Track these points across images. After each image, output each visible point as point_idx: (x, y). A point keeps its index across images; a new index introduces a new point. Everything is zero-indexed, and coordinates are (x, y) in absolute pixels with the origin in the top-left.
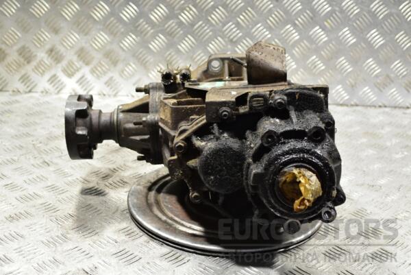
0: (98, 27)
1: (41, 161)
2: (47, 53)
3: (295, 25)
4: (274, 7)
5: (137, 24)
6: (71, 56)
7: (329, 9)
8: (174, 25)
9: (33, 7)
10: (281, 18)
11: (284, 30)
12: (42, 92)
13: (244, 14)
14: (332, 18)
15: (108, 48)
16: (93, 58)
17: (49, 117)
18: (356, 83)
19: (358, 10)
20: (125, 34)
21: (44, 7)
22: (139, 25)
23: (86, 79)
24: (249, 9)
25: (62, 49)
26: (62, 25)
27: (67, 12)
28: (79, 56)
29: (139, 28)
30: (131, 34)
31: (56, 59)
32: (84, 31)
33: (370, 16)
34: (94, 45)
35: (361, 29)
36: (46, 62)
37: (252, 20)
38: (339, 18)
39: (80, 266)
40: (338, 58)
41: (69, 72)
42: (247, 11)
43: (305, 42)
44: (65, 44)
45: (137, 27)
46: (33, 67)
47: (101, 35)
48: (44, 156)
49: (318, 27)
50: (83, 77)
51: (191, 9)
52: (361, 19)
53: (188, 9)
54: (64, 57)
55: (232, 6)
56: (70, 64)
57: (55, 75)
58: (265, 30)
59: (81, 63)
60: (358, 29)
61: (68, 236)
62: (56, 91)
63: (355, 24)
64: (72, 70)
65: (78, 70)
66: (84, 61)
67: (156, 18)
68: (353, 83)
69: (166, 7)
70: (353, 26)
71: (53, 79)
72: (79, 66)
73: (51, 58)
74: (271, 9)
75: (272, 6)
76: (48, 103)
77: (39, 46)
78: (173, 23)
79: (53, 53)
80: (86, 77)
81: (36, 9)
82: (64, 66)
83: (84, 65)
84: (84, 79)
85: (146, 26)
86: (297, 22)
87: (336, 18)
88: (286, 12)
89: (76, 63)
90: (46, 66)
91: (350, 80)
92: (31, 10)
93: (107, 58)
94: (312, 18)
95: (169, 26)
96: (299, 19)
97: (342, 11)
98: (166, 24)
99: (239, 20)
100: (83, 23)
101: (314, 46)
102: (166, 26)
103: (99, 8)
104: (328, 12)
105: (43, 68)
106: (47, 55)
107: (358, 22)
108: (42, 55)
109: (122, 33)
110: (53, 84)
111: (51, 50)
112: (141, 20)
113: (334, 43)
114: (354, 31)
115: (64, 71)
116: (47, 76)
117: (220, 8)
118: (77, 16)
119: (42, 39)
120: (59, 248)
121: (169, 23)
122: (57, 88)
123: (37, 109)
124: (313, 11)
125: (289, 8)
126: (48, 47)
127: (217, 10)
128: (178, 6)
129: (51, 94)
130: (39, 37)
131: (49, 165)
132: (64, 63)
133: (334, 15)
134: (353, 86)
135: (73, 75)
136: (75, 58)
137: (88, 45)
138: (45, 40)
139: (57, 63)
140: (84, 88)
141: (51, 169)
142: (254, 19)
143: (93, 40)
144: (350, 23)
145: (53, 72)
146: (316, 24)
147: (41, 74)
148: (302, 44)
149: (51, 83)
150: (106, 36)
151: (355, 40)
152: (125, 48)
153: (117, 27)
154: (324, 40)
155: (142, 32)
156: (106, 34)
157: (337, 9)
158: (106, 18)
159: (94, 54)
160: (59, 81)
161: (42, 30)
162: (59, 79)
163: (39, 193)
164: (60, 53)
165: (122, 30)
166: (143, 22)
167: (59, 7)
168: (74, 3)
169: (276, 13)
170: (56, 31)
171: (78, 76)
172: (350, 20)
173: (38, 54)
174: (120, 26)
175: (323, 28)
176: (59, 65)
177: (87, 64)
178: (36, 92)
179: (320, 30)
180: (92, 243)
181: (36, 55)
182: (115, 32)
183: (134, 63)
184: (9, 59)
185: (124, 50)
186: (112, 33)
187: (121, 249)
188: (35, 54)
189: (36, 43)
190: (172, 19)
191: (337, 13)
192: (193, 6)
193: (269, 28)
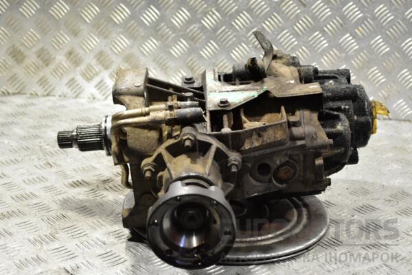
0: (119, 30)
1: (45, 162)
2: (66, 56)
3: (323, 32)
5: (158, 28)
6: (90, 60)
7: (361, 15)
8: (196, 29)
9: (52, 8)
10: (309, 24)
11: (313, 36)
12: (60, 96)
13: (269, 19)
14: (363, 26)
15: (128, 52)
16: (112, 62)
17: (61, 120)
18: (389, 95)
19: (392, 17)
20: (145, 38)
21: (64, 9)
22: (160, 29)
23: (105, 83)
24: (275, 14)
25: (81, 52)
26: (81, 28)
27: (86, 13)
28: (98, 59)
29: (160, 32)
30: (151, 38)
31: (75, 62)
32: (104, 35)
33: (405, 24)
34: (114, 49)
35: (395, 37)
36: (64, 64)
37: (278, 26)
38: (371, 25)
39: (62, 265)
40: (369, 68)
41: (88, 76)
42: (273, 17)
43: (334, 50)
44: (84, 47)
45: (158, 30)
46: (52, 70)
47: (121, 38)
48: (49, 158)
49: (348, 35)
50: (102, 81)
51: (214, 13)
52: (394, 27)
53: (211, 13)
54: (83, 60)
55: (257, 10)
56: (89, 67)
57: (73, 79)
58: (291, 37)
59: (100, 67)
60: (392, 37)
61: (56, 235)
62: (74, 95)
63: (388, 32)
64: (91, 74)
65: (97, 75)
66: (103, 66)
67: (178, 22)
68: (386, 95)
69: (188, 10)
70: (387, 34)
71: (71, 83)
72: (97, 70)
73: (70, 62)
74: (298, 14)
75: (299, 11)
76: (64, 106)
77: (57, 47)
78: (195, 27)
79: (72, 56)
80: (104, 81)
81: (55, 11)
82: (83, 69)
83: (103, 69)
84: (102, 83)
85: (168, 30)
86: (326, 29)
87: (368, 25)
88: (314, 18)
89: (95, 67)
90: (64, 69)
91: (383, 91)
92: (50, 11)
93: (127, 62)
94: (341, 25)
95: (191, 31)
96: (328, 26)
97: (374, 18)
98: (188, 28)
99: (264, 25)
100: (103, 25)
101: (343, 55)
102: (188, 30)
103: (119, 10)
104: (359, 18)
105: (61, 71)
106: (65, 58)
107: (391, 30)
108: (60, 58)
109: (143, 37)
110: (71, 88)
111: (70, 53)
112: (163, 24)
113: (365, 51)
114: (387, 39)
115: (83, 75)
116: (65, 80)
117: (245, 12)
118: (97, 18)
119: (61, 42)
120: (45, 247)
121: (191, 28)
122: (75, 92)
123: (52, 112)
124: (343, 17)
125: (317, 14)
126: (67, 50)
127: (242, 15)
128: (200, 10)
129: (69, 98)
130: (58, 39)
131: (51, 166)
132: (83, 67)
133: (366, 22)
134: (385, 99)
135: (91, 79)
136: (94, 62)
137: (107, 48)
138: (64, 42)
139: (76, 67)
140: (102, 93)
141: (53, 170)
142: (280, 25)
143: (113, 43)
144: (383, 30)
145: (70, 77)
146: (346, 31)
147: (60, 77)
148: (331, 52)
149: (69, 87)
150: (126, 40)
151: (388, 49)
152: (145, 52)
153: (138, 30)
154: (355, 48)
155: (163, 37)
156: (126, 38)
157: (368, 15)
158: (126, 21)
159: (114, 58)
160: (78, 85)
161: (61, 32)
162: (77, 83)
163: (37, 193)
164: (79, 56)
165: (143, 34)
166: (164, 26)
167: (79, 9)
168: (94, 5)
169: (304, 19)
170: (75, 33)
171: (97, 80)
172: (383, 27)
173: (57, 57)
174: (141, 30)
175: (354, 36)
176: (78, 69)
177: (106, 68)
178: (54, 96)
179: (351, 38)
180: (79, 243)
181: (54, 58)
182: (135, 35)
183: (155, 69)
184: (28, 61)
185: (144, 55)
186: (132, 36)
187: (108, 250)
188: (53, 56)
189: (55, 46)
190: (195, 23)
191: (369, 20)
192: (216, 10)
193: (296, 35)
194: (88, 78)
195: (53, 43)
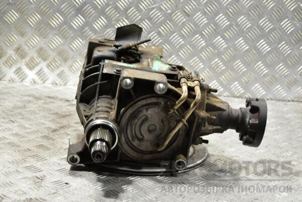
0: (54, 32)
1: (8, 120)
2: (14, 51)
3: (202, 35)
4: (186, 20)
5: (83, 31)
6: (33, 53)
7: (228, 23)
8: (111, 32)
9: (6, 16)
10: (192, 29)
11: (194, 38)
12: (10, 81)
13: (164, 25)
14: (230, 30)
15: (61, 48)
16: (49, 55)
17: (14, 96)
18: (249, 81)
19: (250, 25)
20: (74, 38)
21: (14, 16)
22: (85, 32)
23: (43, 71)
24: (168, 22)
25: (26, 48)
26: (27, 30)
27: (31, 20)
28: (38, 54)
29: (85, 34)
30: (78, 38)
31: (21, 55)
32: (43, 35)
33: (259, 30)
34: (50, 46)
35: (252, 39)
36: (14, 58)
37: (169, 30)
38: (236, 30)
39: (34, 175)
40: (234, 61)
41: (31, 66)
42: (166, 24)
43: (210, 47)
44: (29, 44)
45: (84, 33)
46: (4, 61)
47: (56, 38)
48: (11, 118)
49: (219, 37)
50: (41, 70)
51: (124, 21)
52: (252, 32)
53: (122, 20)
54: (28, 54)
55: (155, 19)
56: (32, 59)
57: (20, 68)
58: (179, 38)
59: (40, 59)
60: (250, 39)
61: (26, 160)
62: (20, 81)
63: (247, 35)
64: (33, 64)
65: (37, 65)
66: (42, 58)
67: (98, 27)
68: (247, 81)
69: (105, 18)
70: (247, 37)
71: (18, 71)
72: (38, 61)
73: (18, 55)
74: (184, 22)
75: (184, 20)
76: (14, 87)
77: (9, 45)
78: (110, 31)
79: (20, 51)
80: (43, 70)
81: (8, 18)
82: (27, 61)
83: (42, 61)
84: (42, 71)
85: (90, 32)
86: (204, 33)
87: (233, 30)
88: (196, 25)
89: (36, 59)
90: (13, 61)
91: (244, 78)
92: (5, 18)
93: (60, 56)
94: (215, 30)
95: (107, 33)
96: (205, 31)
97: (238, 25)
98: (105, 31)
99: (160, 30)
100: (43, 29)
101: (216, 51)
102: (105, 33)
104: (227, 26)
105: (11, 62)
106: (14, 53)
107: (249, 34)
108: (11, 52)
109: (72, 37)
110: (17, 75)
112: (87, 28)
113: (232, 49)
114: (246, 40)
115: (27, 65)
116: (14, 69)
117: (146, 20)
118: (39, 23)
119: (12, 40)
120: (20, 166)
121: (108, 31)
122: (21, 78)
123: (6, 91)
124: (216, 24)
125: (198, 22)
126: (16, 46)
127: (144, 22)
128: (114, 18)
129: (16, 82)
130: (10, 38)
131: (13, 122)
132: (27, 59)
133: (232, 28)
134: (246, 83)
135: (33, 69)
136: (35, 55)
137: (46, 45)
138: (14, 41)
139: (22, 59)
140: (42, 78)
141: (16, 124)
142: (171, 29)
143: (50, 42)
144: (244, 34)
145: (18, 66)
146: (218, 34)
147: (10, 67)
148: (208, 50)
149: (17, 74)
150: (59, 39)
151: (248, 47)
152: (73, 49)
153: (68, 33)
154: (224, 47)
155: (87, 37)
156: (60, 38)
157: (233, 23)
158: (60, 26)
159: (50, 52)
160: (23, 72)
161: (12, 33)
163: (7, 137)
164: (25, 51)
165: (72, 35)
166: (88, 29)
167: (26, 17)
168: (37, 14)
169: (188, 25)
170: (22, 35)
171: (37, 69)
172: (243, 32)
173: (8, 52)
174: (71, 32)
175: (224, 38)
176: (24, 60)
177: (45, 60)
178: (5, 81)
179: (221, 39)
180: (42, 164)
181: (6, 52)
182: (67, 36)
183: (80, 61)
185: (73, 50)
186: (64, 37)
187: (63, 168)
188: (5, 51)
190: (110, 28)
191: (234, 26)
192: (126, 18)
193: (183, 37)
194: (30, 67)
195: (6, 42)
